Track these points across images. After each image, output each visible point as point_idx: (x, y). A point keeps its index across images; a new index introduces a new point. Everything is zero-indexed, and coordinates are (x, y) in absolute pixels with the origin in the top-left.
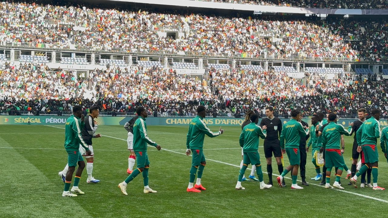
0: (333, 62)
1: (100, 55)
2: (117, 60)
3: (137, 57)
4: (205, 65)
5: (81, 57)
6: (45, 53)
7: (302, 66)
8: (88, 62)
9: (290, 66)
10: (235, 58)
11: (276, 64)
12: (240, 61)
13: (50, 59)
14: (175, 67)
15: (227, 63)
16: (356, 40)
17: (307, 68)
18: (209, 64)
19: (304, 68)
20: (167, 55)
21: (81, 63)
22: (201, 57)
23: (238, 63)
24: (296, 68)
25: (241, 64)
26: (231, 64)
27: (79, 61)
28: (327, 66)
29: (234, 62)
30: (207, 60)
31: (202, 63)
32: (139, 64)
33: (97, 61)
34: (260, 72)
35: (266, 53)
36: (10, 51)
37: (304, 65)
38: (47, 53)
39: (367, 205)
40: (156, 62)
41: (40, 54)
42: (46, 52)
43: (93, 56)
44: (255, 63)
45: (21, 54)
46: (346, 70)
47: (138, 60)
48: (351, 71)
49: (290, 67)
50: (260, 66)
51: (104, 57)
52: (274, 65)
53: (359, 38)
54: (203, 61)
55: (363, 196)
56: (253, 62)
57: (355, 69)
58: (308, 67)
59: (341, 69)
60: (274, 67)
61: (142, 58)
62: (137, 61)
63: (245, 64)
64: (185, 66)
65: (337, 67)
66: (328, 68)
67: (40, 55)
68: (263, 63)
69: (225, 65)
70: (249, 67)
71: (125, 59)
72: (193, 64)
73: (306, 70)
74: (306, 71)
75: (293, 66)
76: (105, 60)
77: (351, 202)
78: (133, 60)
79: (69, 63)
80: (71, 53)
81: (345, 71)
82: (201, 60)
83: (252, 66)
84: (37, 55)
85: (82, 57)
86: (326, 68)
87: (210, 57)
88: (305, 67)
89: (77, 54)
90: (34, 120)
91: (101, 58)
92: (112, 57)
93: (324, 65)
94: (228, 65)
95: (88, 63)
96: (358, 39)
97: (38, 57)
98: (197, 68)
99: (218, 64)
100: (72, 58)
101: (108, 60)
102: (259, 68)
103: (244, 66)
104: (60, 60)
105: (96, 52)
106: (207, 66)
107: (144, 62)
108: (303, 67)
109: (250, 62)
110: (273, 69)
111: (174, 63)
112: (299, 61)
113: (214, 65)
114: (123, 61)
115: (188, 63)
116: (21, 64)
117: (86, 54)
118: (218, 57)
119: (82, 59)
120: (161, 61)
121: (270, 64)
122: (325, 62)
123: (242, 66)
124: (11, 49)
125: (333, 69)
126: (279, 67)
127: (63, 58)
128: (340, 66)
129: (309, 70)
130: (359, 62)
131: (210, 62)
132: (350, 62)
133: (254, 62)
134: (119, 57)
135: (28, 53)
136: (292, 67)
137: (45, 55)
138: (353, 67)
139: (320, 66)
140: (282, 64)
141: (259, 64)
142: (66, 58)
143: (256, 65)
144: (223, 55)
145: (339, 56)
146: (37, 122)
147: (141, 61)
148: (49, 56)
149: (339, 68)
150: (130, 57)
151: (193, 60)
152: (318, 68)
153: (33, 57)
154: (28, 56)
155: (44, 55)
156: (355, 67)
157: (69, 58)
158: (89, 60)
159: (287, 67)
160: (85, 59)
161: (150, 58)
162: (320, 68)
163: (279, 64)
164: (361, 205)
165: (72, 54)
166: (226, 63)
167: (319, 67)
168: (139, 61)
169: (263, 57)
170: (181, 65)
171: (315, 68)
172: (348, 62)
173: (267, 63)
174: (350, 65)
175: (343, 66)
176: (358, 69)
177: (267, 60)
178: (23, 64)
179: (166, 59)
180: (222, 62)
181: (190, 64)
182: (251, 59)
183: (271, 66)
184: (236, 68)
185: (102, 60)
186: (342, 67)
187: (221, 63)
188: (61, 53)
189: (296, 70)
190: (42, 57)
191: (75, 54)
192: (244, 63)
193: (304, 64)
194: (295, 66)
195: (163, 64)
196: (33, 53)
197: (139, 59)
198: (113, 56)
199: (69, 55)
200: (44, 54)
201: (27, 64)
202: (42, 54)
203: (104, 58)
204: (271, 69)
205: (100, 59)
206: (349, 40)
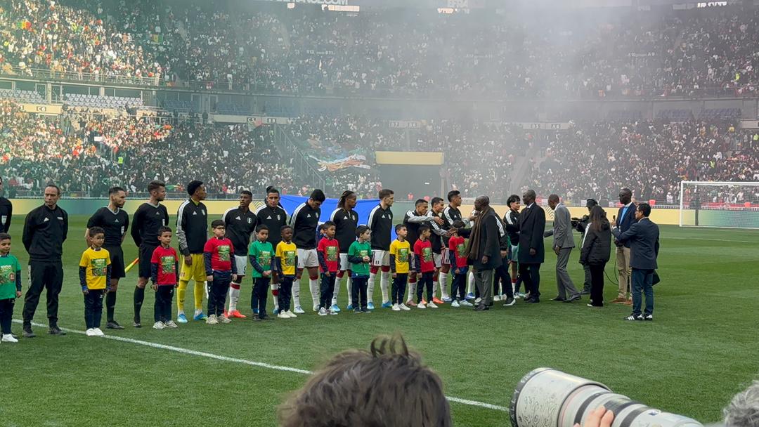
0: (122, 85)
7: (56, 91)
9: (32, 89)
16: (166, 43)
17: (68, 95)
19: (62, 95)
24: (43, 96)
28: (109, 93)
37: (61, 89)
39: (154, 361)
46: (146, 103)
49: (30, 92)
53: (171, 40)
55: (150, 344)
58: (71, 93)
59: (137, 99)
66: (111, 98)
73: (65, 98)
74: (66, 102)
75: (38, 90)
77: (124, 356)
81: (145, 105)
86: (106, 98)
88: (64, 93)
93: (102, 91)
96: (171, 42)
108: (58, 93)
112: (51, 80)
122: (104, 84)
125: (121, 98)
126: (7, 90)
128: (136, 94)
129: (71, 99)
130: (172, 87)
132: (155, 87)
136: (36, 93)
138: (160, 95)
139: (96, 92)
140: (14, 84)
145: (134, 74)
149: (133, 99)
152: (90, 96)
156: (165, 97)
159: (24, 92)
162: (95, 97)
163: (7, 85)
164: (142, 361)
167: (92, 94)
171: (84, 96)
172: (150, 87)
175: (142, 94)
176: (172, 101)
186: (139, 97)
193: (61, 87)
194: (41, 90)
206: (152, 43)
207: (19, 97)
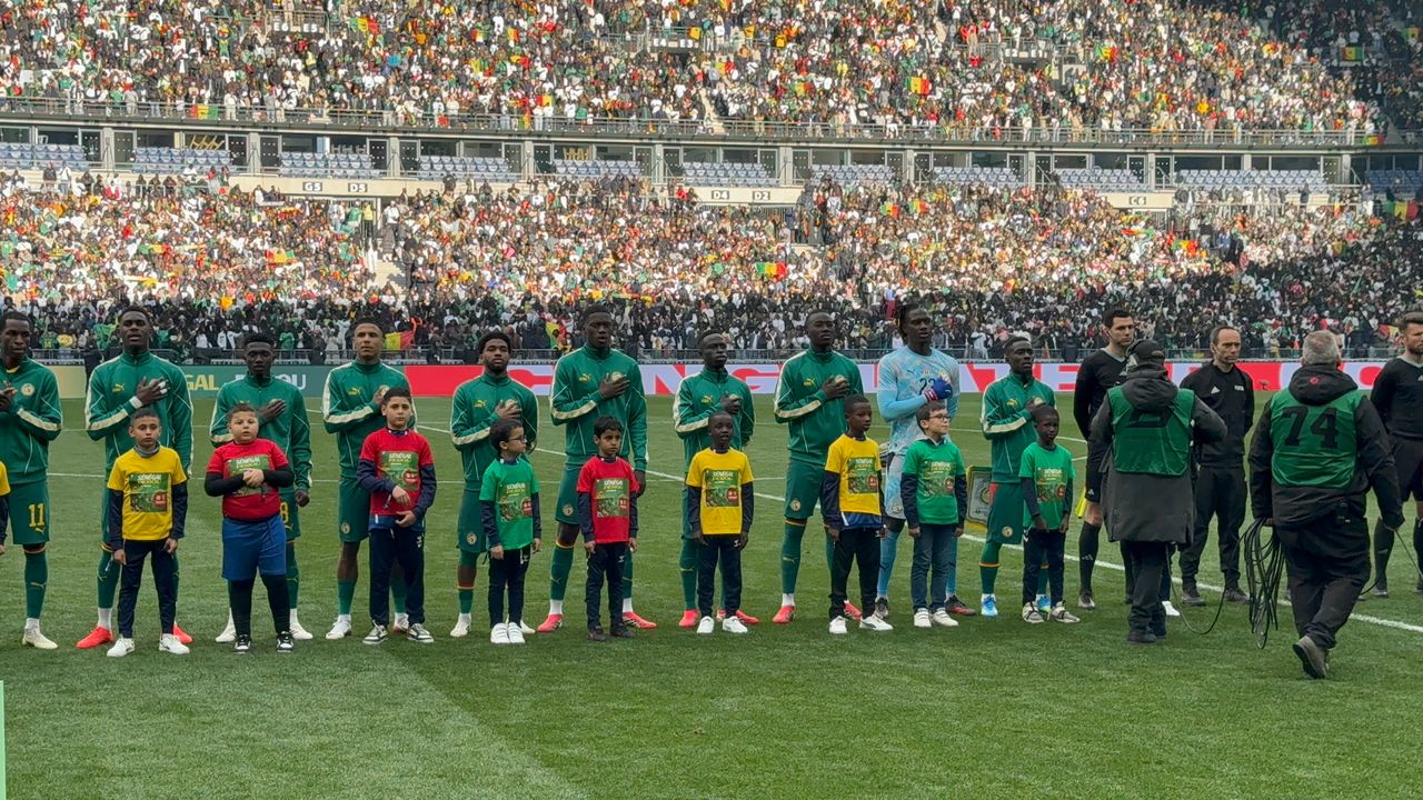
0: (1283, 148)
1: (419, 142)
2: (479, 160)
3: (552, 146)
4: (803, 173)
5: (350, 149)
6: (223, 138)
7: (1163, 165)
8: (376, 167)
9: (1121, 166)
10: (912, 143)
11: (1065, 162)
12: (932, 154)
13: (240, 162)
14: (691, 180)
15: (883, 162)
17: (1184, 173)
18: (816, 167)
19: (1173, 174)
20: (661, 138)
21: (351, 172)
22: (788, 140)
23: (922, 162)
24: (1141, 177)
25: (936, 164)
26: (896, 163)
27: (344, 164)
28: (1259, 164)
29: (911, 155)
30: (810, 151)
31: (790, 166)
32: (561, 170)
33: (410, 165)
34: (1009, 191)
35: (1027, 123)
36: (98, 134)
37: (1173, 163)
38: (231, 139)
40: (621, 163)
41: (203, 142)
42: (227, 136)
43: (394, 144)
44: (987, 160)
45: (139, 145)
46: (1330, 179)
47: (557, 156)
48: (1352, 182)
49: (1117, 172)
50: (1007, 170)
51: (432, 147)
52: (1057, 166)
53: (1380, 55)
54: (795, 154)
56: (978, 155)
57: (1368, 172)
58: (1189, 169)
59: (1314, 172)
60: (1059, 172)
61: (572, 150)
62: (553, 160)
63: (950, 164)
64: (726, 175)
65: (1300, 169)
66: (1264, 173)
67: (204, 147)
68: (1018, 158)
69: (876, 168)
70: (964, 173)
71: (507, 155)
72: (758, 166)
73: (1180, 179)
74: (1181, 186)
75: (1132, 167)
76: (435, 159)
78: (537, 157)
79: (308, 172)
80: (314, 137)
81: (1328, 183)
82: (785, 154)
83: (978, 170)
84: (194, 147)
85: (354, 151)
86: (1254, 173)
87: (819, 141)
88: (1177, 169)
89: (337, 141)
90: (194, 380)
91: (423, 153)
92: (461, 147)
93: (1247, 161)
94: (886, 168)
95: (378, 172)
96: (1378, 60)
97: (199, 153)
98: (773, 181)
99: (849, 165)
100: (319, 156)
101: (446, 159)
102: (1003, 178)
103: (948, 169)
104: (278, 162)
105: (405, 131)
106: (809, 174)
107: (579, 163)
108: (1167, 170)
109: (969, 157)
110: (1056, 178)
111: (686, 165)
112: (1154, 147)
113: (836, 168)
114: (501, 161)
115: (738, 166)
116: (141, 180)
117: (368, 140)
118: (850, 141)
119: (353, 157)
120: (639, 159)
121: (1043, 163)
122: (1250, 148)
123: (938, 170)
124: (102, 128)
125: (1284, 173)
126: (1079, 171)
127: (286, 155)
128: (1310, 163)
129: (1190, 180)
130: (1381, 146)
131: (822, 157)
132: (1348, 148)
133: (983, 155)
134: (488, 149)
135: (162, 139)
136: (1128, 172)
137: (223, 147)
138: (1358, 163)
139: (1235, 163)
140: (1090, 159)
141: (1001, 164)
142: (297, 155)
143: (991, 165)
144: (867, 133)
146: (206, 388)
147: (569, 162)
148: (239, 147)
149: (1304, 173)
150: (529, 148)
151: (756, 152)
152: (1224, 172)
153: (182, 155)
154: (164, 151)
155: (218, 146)
156: (1368, 165)
157: (308, 155)
158: (380, 162)
159: (1108, 172)
160: (366, 156)
161: (600, 150)
162: (1234, 173)
163: (1079, 162)
165: (319, 139)
166: (879, 161)
167: (1228, 167)
168: (558, 162)
169: (1019, 136)
170: (712, 174)
171: (1214, 173)
172: (1339, 148)
173: (1032, 157)
174: (1346, 159)
175: (1321, 163)
176: (1380, 173)
177: (1034, 145)
178: (148, 178)
179: (659, 150)
180: (862, 158)
181: (748, 166)
182: (974, 144)
183: (1046, 167)
184: (916, 178)
185: (425, 159)
186: (1317, 168)
187: (859, 163)
188: (280, 138)
189: (1141, 181)
190: (212, 153)
191: (328, 140)
192: (947, 160)
193: (1172, 158)
194: (1137, 167)
195: (648, 171)
196: (179, 139)
197: (559, 155)
198: (466, 146)
199: (307, 144)
200: (218, 141)
201: (162, 178)
202: (213, 142)
203: (433, 153)
204: (1046, 180)
205: (419, 157)
206: (1342, 64)
207: (1099, 181)
